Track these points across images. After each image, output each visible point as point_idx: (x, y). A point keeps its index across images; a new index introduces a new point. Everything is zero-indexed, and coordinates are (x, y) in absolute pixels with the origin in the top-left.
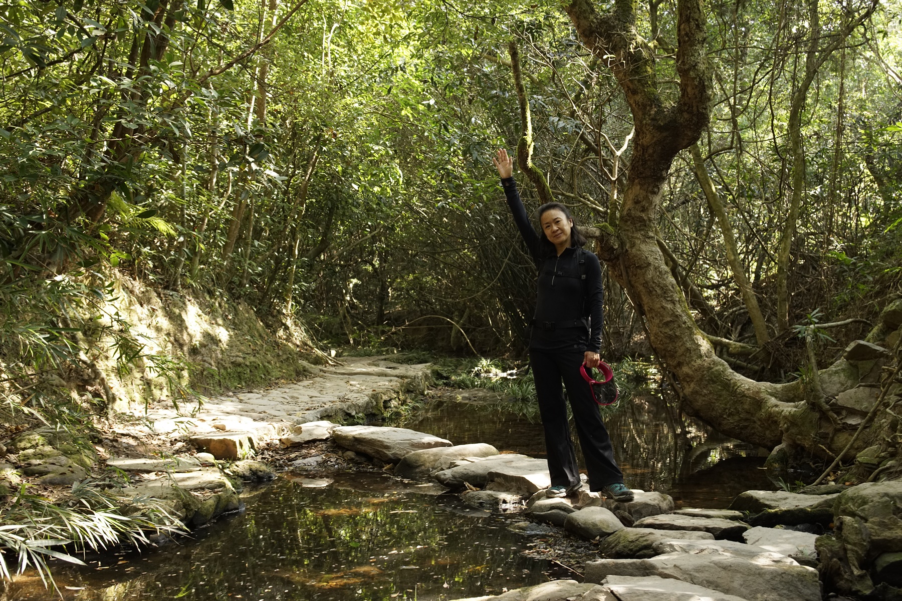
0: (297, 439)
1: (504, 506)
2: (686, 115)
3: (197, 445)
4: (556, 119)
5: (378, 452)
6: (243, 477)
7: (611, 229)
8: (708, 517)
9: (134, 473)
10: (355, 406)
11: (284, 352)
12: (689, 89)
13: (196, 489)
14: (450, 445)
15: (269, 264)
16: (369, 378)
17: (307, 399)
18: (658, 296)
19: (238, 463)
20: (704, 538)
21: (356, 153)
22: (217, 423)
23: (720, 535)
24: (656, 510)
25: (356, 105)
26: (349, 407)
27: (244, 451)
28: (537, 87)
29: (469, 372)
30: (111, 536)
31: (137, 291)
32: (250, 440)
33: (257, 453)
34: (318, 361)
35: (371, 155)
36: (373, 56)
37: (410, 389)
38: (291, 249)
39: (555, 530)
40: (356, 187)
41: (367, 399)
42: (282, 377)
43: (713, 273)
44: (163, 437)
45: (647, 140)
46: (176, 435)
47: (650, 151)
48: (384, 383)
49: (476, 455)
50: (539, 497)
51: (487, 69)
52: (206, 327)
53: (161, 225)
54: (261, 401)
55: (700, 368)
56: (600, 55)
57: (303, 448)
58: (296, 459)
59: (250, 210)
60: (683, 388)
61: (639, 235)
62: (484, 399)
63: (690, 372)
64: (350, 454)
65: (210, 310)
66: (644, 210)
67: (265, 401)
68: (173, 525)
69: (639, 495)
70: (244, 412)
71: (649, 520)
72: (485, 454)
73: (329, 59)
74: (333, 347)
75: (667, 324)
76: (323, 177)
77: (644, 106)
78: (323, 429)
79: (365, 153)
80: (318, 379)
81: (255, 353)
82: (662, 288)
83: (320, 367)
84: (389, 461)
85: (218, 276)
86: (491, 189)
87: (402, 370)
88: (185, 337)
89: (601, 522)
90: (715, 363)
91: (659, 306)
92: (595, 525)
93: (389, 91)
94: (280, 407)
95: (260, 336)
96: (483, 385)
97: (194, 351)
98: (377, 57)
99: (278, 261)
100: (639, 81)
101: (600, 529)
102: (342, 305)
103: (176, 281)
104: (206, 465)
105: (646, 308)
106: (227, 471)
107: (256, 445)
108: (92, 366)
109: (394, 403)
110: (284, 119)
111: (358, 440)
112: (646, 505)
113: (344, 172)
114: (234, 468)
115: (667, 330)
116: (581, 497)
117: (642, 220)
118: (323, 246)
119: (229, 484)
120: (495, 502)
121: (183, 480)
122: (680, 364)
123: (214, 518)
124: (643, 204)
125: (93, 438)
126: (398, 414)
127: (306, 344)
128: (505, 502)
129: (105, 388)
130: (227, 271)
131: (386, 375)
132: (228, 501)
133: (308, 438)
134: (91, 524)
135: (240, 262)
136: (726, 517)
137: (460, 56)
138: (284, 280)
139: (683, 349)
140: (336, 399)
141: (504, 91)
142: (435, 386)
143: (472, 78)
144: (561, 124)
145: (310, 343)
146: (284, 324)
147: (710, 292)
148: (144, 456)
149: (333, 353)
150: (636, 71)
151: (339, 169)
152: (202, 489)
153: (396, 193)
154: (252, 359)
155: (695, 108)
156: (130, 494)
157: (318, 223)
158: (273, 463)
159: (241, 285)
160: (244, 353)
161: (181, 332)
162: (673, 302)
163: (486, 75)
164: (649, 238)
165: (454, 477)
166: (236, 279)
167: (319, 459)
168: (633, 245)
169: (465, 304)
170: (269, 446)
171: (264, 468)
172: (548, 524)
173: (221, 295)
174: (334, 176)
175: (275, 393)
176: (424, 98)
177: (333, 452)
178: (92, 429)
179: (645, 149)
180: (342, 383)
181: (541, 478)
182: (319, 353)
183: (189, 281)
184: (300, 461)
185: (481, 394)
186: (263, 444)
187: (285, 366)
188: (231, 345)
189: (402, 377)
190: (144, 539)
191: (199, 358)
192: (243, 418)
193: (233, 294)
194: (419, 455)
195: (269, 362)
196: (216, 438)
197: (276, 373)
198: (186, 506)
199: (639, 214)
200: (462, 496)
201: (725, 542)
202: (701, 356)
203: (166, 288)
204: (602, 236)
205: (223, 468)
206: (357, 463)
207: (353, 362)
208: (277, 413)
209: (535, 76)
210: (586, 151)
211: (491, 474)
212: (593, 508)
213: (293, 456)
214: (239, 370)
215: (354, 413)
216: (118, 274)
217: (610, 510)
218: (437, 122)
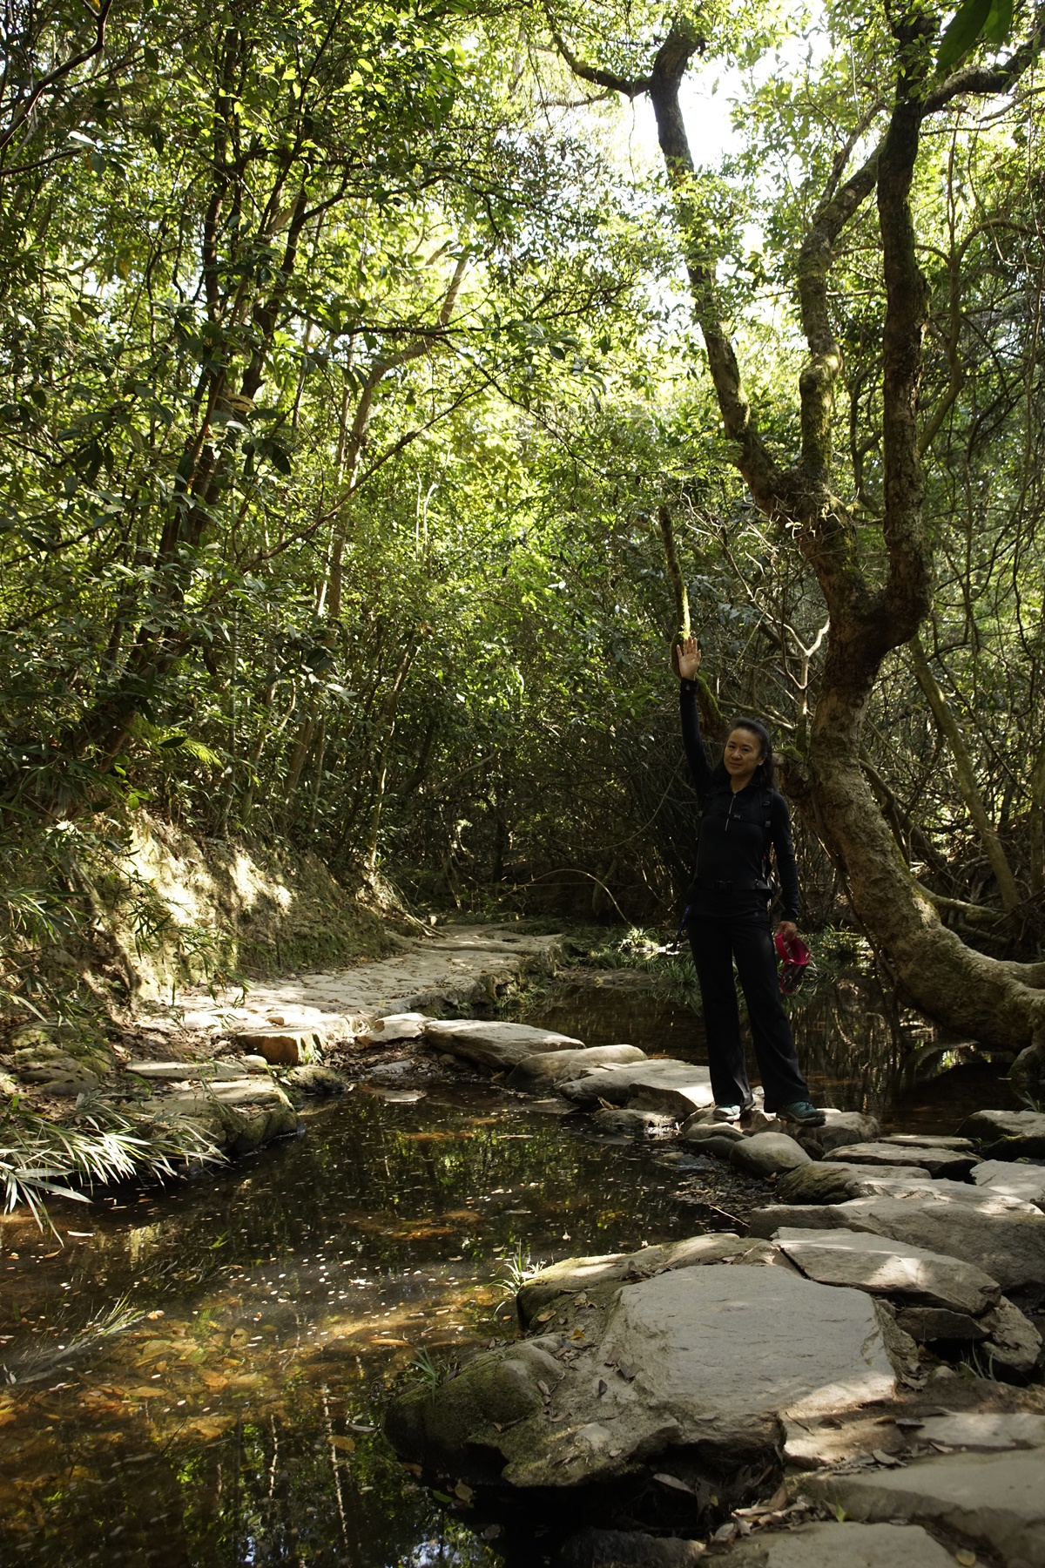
0: (378, 1037)
1: (651, 1130)
2: (898, 602)
3: (244, 1044)
4: (728, 607)
5: (484, 1056)
6: (305, 1088)
7: (799, 755)
8: (925, 1146)
9: (163, 1080)
10: (458, 993)
11: (365, 920)
12: (901, 567)
13: (241, 1104)
14: (581, 1047)
15: (345, 802)
16: (478, 954)
17: (393, 983)
18: (863, 845)
19: (298, 1069)
20: (916, 1176)
21: (462, 653)
22: (273, 1015)
23: (938, 1171)
24: (854, 1137)
25: (462, 591)
26: (450, 993)
27: (308, 1052)
28: (703, 562)
29: (615, 946)
30: (125, 1165)
31: (170, 839)
32: (316, 1038)
33: (324, 1056)
34: (410, 931)
35: (482, 656)
36: (483, 525)
37: (533, 969)
38: (375, 783)
39: (717, 1163)
40: (462, 699)
41: (473, 983)
42: (362, 954)
43: (946, 812)
44: (202, 1034)
45: (846, 635)
46: (218, 1031)
47: (851, 649)
48: (498, 961)
49: (614, 1061)
50: (698, 1118)
51: (635, 541)
52: (262, 886)
53: (203, 753)
54: (332, 986)
55: (921, 943)
56: (782, 522)
57: (385, 1049)
58: (376, 1063)
59: (320, 729)
60: (897, 969)
61: (837, 763)
62: (633, 983)
63: (908, 948)
64: (448, 1058)
65: (266, 865)
66: (843, 728)
67: (338, 986)
68: (209, 1152)
69: (833, 1116)
70: (308, 1001)
71: (843, 1151)
72: (628, 1059)
73: (425, 530)
74: (434, 912)
75: (876, 883)
76: (418, 685)
77: (842, 590)
78: (413, 1023)
79: (474, 652)
80: (410, 956)
81: (326, 921)
82: (869, 835)
83: (414, 939)
84: (499, 1067)
85: (278, 818)
86: (641, 701)
87: (524, 943)
88: (234, 900)
89: (779, 1153)
90: (941, 936)
91: (864, 858)
92: (770, 1157)
93: (505, 572)
94: (358, 993)
95: (333, 897)
96: (632, 965)
97: (245, 918)
98: (489, 527)
99: (358, 798)
100: (834, 557)
101: (776, 1163)
102: (446, 855)
103: (222, 825)
104: (254, 1071)
105: (847, 861)
106: (283, 1080)
107: (323, 1045)
108: (111, 939)
109: (511, 988)
110: (366, 611)
111: (458, 1040)
112: (841, 1130)
113: (446, 679)
114: (293, 1076)
115: (876, 891)
116: (754, 1119)
117: (840, 743)
118: (420, 776)
119: (284, 1098)
120: (640, 1125)
121: (225, 1091)
122: (893, 938)
123: (264, 1143)
124: (841, 721)
125: (109, 1034)
126: (516, 1003)
127: (395, 909)
128: (652, 1125)
129: (127, 968)
130: (290, 811)
131: (501, 951)
132: (283, 1121)
133: (391, 1037)
134: (99, 1149)
135: (306, 800)
136: (949, 1147)
137: (600, 524)
138: (366, 823)
139: (897, 916)
140: (432, 983)
141: (657, 570)
142: (568, 965)
143: (615, 553)
144: (734, 613)
145: (400, 907)
146: (367, 882)
147: (940, 838)
148: (176, 1060)
149: (433, 919)
150: (830, 544)
151: (440, 674)
152: (249, 1104)
153: (516, 704)
154: (322, 929)
155: (909, 593)
156: (152, 1111)
157: (412, 746)
158: (345, 1069)
159: (309, 830)
160: (311, 921)
161: (228, 892)
162: (884, 853)
163: (633, 548)
164: (852, 766)
165: (584, 1090)
166: (301, 823)
167: (406, 1064)
168: (829, 777)
169: (611, 853)
170: (341, 1047)
171: (332, 1076)
172: (708, 1156)
173: (282, 844)
174: (432, 684)
175: (352, 975)
176: (553, 580)
177: (425, 1055)
178: (109, 1021)
179: (843, 647)
180: (442, 961)
181: (701, 1094)
182: (413, 920)
183: (239, 825)
184: (381, 1067)
185: (629, 976)
186: (332, 1043)
187: (366, 938)
188: (293, 909)
189: (522, 953)
190: (169, 1170)
191: (251, 927)
192: (309, 1009)
193: (298, 843)
194: (539, 1061)
195: (345, 934)
196: (270, 1035)
197: (354, 948)
198: (226, 1126)
199: (836, 734)
200: (595, 1116)
201: (946, 1183)
202: (922, 926)
203: (209, 835)
204: (787, 764)
205: (279, 1075)
206: (456, 1071)
207: (460, 932)
208: (352, 1002)
209: (701, 550)
210: (771, 648)
211: (633, 1086)
212: (768, 1134)
213: (372, 1059)
214: (305, 943)
215: (456, 1002)
216: (147, 817)
217: (793, 1136)
218: (568, 610)
